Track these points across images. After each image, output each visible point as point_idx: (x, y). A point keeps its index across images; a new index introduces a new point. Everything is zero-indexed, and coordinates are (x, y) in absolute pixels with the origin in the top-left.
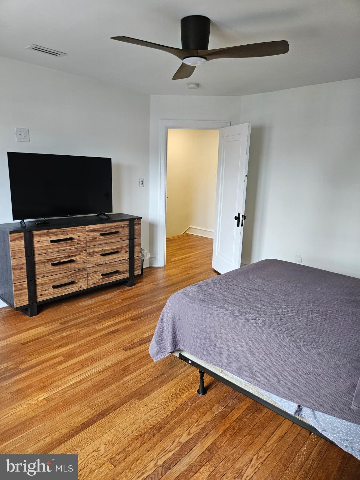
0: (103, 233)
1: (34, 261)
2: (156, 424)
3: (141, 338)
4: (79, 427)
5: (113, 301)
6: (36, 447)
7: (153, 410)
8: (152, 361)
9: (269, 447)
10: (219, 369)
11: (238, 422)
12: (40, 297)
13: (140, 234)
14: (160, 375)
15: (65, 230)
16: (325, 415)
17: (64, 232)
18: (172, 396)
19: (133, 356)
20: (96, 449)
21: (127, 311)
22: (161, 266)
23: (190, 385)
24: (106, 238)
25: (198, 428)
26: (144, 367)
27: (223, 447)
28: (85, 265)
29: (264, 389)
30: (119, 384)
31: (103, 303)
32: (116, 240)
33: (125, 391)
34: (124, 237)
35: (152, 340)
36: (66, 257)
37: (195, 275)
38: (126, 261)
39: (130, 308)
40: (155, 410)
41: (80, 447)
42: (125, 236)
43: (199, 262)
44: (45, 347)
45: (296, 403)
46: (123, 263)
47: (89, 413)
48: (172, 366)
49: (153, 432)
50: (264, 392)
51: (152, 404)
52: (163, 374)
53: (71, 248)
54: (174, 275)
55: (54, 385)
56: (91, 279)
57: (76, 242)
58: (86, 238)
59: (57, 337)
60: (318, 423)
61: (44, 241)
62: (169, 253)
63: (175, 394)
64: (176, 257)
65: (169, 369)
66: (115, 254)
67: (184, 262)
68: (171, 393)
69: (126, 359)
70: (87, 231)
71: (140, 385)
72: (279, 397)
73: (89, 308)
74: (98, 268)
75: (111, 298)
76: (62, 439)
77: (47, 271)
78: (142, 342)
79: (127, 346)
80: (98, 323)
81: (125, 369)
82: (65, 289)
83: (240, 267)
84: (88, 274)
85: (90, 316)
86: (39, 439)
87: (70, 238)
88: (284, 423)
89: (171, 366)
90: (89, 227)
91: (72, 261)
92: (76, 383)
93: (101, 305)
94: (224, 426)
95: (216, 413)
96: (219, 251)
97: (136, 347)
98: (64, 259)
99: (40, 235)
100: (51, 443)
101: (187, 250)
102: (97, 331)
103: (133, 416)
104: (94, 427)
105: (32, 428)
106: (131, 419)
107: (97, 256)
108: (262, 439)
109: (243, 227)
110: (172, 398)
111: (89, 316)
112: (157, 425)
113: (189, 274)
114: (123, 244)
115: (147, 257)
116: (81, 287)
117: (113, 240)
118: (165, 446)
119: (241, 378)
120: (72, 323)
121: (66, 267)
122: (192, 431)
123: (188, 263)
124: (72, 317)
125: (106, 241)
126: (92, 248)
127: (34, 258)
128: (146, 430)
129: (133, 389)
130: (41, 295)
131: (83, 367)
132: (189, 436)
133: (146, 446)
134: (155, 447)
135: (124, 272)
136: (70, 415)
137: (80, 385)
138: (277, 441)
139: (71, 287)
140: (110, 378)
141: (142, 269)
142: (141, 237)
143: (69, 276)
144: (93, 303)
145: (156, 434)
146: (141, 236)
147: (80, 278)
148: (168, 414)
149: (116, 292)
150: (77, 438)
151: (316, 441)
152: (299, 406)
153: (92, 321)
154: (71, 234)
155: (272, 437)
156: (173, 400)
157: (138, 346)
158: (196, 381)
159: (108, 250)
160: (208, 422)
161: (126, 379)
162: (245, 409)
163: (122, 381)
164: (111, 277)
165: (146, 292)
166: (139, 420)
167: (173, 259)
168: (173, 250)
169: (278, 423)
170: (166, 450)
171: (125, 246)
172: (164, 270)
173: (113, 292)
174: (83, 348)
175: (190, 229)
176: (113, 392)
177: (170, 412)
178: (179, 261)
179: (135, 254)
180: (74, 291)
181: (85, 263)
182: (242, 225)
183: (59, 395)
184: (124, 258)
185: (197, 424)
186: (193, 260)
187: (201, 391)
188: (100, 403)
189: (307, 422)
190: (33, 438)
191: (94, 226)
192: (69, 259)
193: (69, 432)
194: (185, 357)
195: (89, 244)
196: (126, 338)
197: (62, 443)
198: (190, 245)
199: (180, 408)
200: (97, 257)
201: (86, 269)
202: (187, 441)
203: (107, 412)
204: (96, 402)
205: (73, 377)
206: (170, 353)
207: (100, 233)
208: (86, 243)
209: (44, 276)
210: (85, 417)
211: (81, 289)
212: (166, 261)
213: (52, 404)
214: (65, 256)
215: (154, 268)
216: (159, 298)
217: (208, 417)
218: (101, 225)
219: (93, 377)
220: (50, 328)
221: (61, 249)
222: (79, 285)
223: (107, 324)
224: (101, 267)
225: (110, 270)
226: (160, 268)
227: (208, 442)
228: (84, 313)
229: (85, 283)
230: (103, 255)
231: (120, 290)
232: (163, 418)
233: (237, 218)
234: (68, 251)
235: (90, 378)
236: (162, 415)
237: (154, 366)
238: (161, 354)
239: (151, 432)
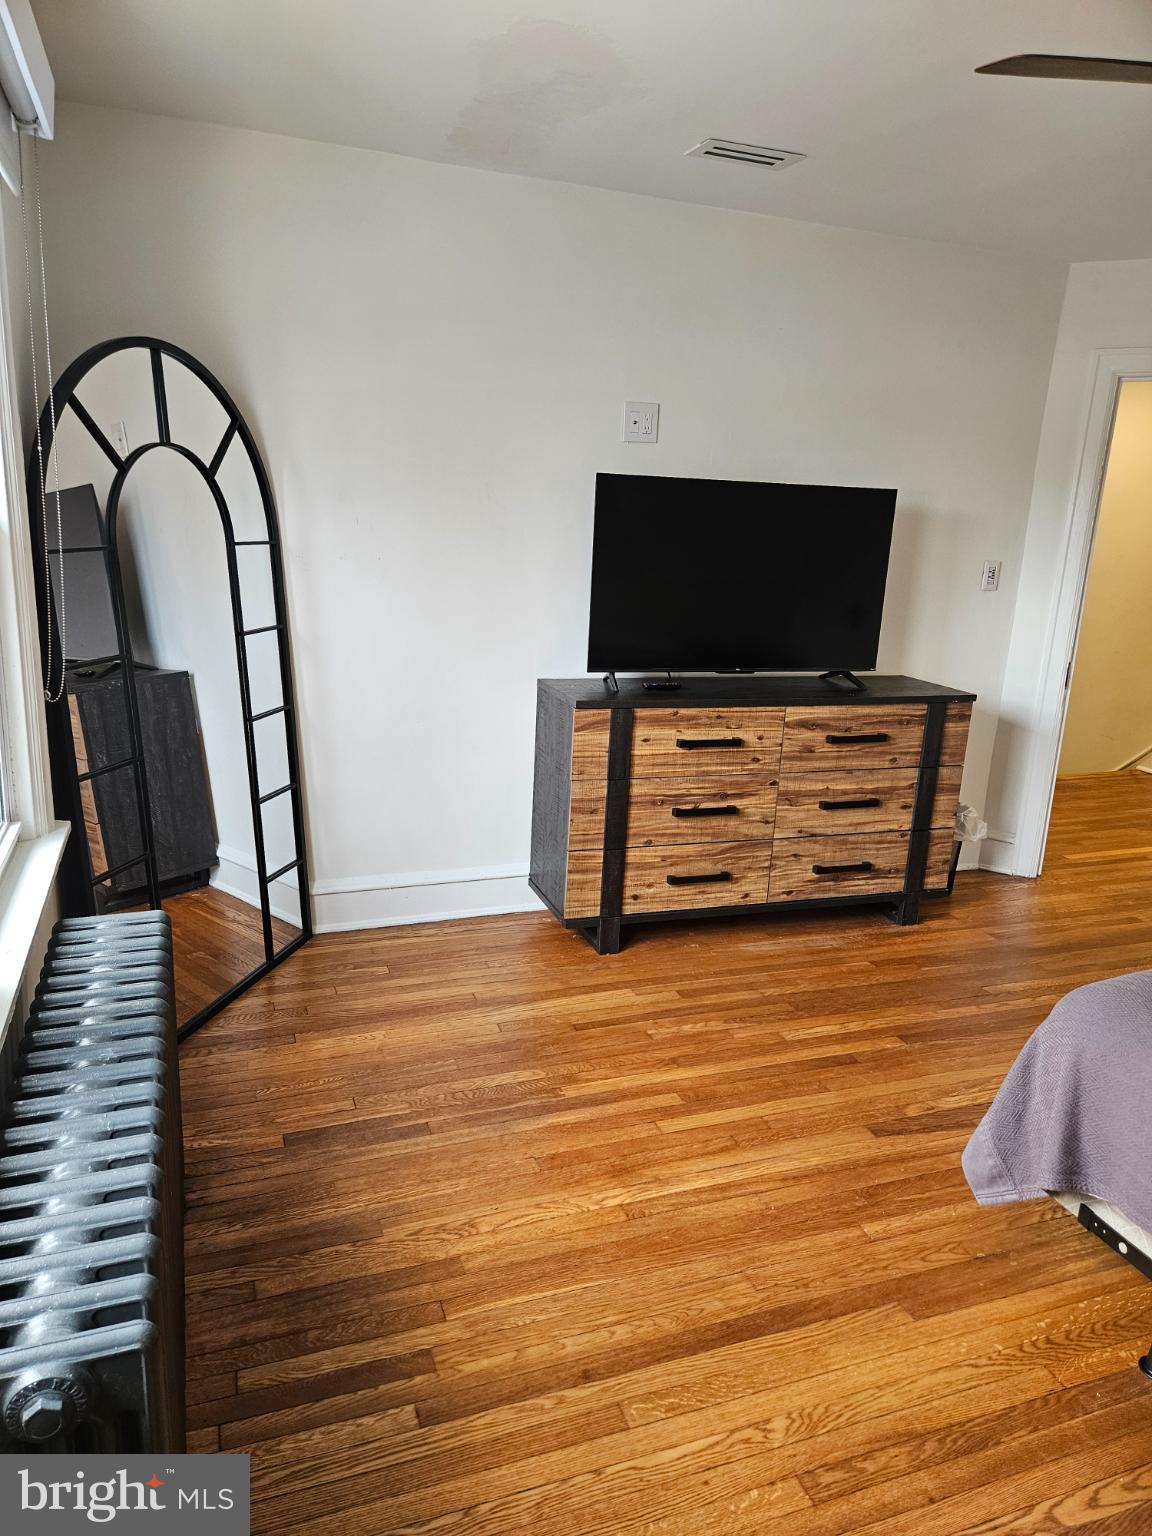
0: (836, 734)
1: (628, 796)
2: (968, 1422)
3: (933, 1108)
4: (712, 1330)
5: (841, 961)
6: (588, 1342)
7: (960, 1366)
8: (968, 1197)
12: (633, 901)
13: (960, 755)
14: (995, 1255)
15: (722, 714)
17: (719, 721)
18: (1034, 1344)
19: (902, 1159)
20: (759, 1419)
21: (888, 1004)
22: (1022, 875)
23: (1112, 1329)
24: (843, 754)
25: (1129, 1496)
26: (937, 1211)
28: (767, 830)
30: (847, 1238)
31: (808, 958)
32: (877, 763)
33: (865, 1267)
34: (902, 757)
35: (979, 1129)
36: (715, 795)
38: (903, 836)
39: (897, 994)
40: (967, 1371)
41: (712, 1395)
42: (908, 753)
44: (634, 1053)
46: (890, 842)
47: (742, 1299)
48: (1043, 1240)
49: (955, 1441)
51: (958, 1345)
52: (1005, 1256)
53: (733, 771)
54: (1072, 916)
55: (650, 1173)
56: (782, 878)
57: (752, 755)
58: (781, 745)
59: (667, 1031)
61: (660, 739)
62: (1061, 832)
63: (1048, 1341)
64: (1087, 850)
65: (1029, 1243)
66: (864, 810)
67: (1118, 875)
68: (1031, 1332)
69: (873, 1163)
70: (787, 725)
71: (918, 1266)
73: (764, 964)
74: (807, 844)
75: (839, 950)
76: (660, 1347)
77: (658, 829)
78: (933, 1122)
79: (881, 1120)
80: (792, 1019)
81: (871, 1193)
82: (703, 892)
84: (772, 858)
85: (769, 992)
86: (597, 1322)
87: (734, 739)
89: (1039, 1236)
90: (795, 713)
91: (732, 811)
92: (713, 1188)
93: (801, 965)
97: (911, 1132)
98: (709, 800)
99: (655, 722)
100: (631, 1348)
101: (1134, 830)
102: (785, 1045)
103: (889, 1361)
104: (758, 1349)
105: (584, 1281)
106: (881, 1368)
107: (805, 807)
110: (1033, 1350)
111: (763, 991)
112: (971, 1424)
113: (1135, 920)
114: (899, 779)
115: (976, 832)
116: (746, 896)
117: (867, 763)
118: (997, 1508)
120: (714, 1002)
121: (711, 828)
122: (1103, 1498)
123: (1134, 880)
124: (712, 982)
125: (842, 763)
126: (795, 778)
127: (628, 786)
128: (929, 1426)
129: (894, 1272)
130: (635, 897)
131: (735, 1146)
132: (1091, 1512)
133: (926, 1481)
134: (958, 1498)
135: (889, 872)
136: (688, 1280)
137: (724, 1198)
139: (719, 889)
140: (819, 1208)
141: (953, 873)
142: (966, 765)
143: (716, 855)
144: (778, 953)
145: (966, 1453)
146: (963, 760)
147: (747, 866)
148: (1016, 1401)
149: (855, 934)
150: (705, 1361)
153: (772, 1008)
154: (739, 727)
156: (1038, 1361)
157: (918, 1131)
158: (1136, 1324)
159: (845, 792)
161: (871, 1228)
163: (856, 1232)
164: (844, 880)
165: (960, 954)
166: (906, 1382)
167: (1071, 857)
168: (1074, 824)
171: (905, 788)
172: (1032, 892)
173: (843, 930)
174: (741, 1086)
176: (826, 1258)
177: (1022, 1397)
179: (934, 817)
180: (726, 904)
181: (767, 822)
183: (661, 1208)
184: (895, 827)
185: (1129, 1479)
188: (779, 1278)
190: (582, 1313)
191: (812, 711)
192: (724, 804)
193: (684, 1334)
194: (1104, 1225)
195: (786, 765)
196: (882, 1091)
197: (659, 1361)
199: (1064, 1400)
200: (808, 810)
201: (768, 842)
202: (1082, 1524)
203: (800, 1313)
204: (770, 1270)
205: (703, 1166)
206: (1046, 1194)
207: (826, 734)
208: (779, 760)
209: (649, 843)
210: (733, 1303)
211: (751, 901)
212: (1045, 860)
213: (637, 1230)
214: (712, 791)
215: (996, 877)
216: (1009, 986)
218: (835, 709)
219: (763, 1188)
220: (650, 998)
221: (704, 772)
222: (745, 887)
223: (819, 1029)
224: (816, 842)
225: (842, 858)
226: (1022, 879)
228: (752, 977)
229: (762, 886)
230: (826, 806)
231: (869, 930)
232: (994, 1407)
234: (722, 778)
235: (755, 1188)
236: (993, 1399)
237: (974, 1218)
238: (1009, 1186)
239: (949, 1439)
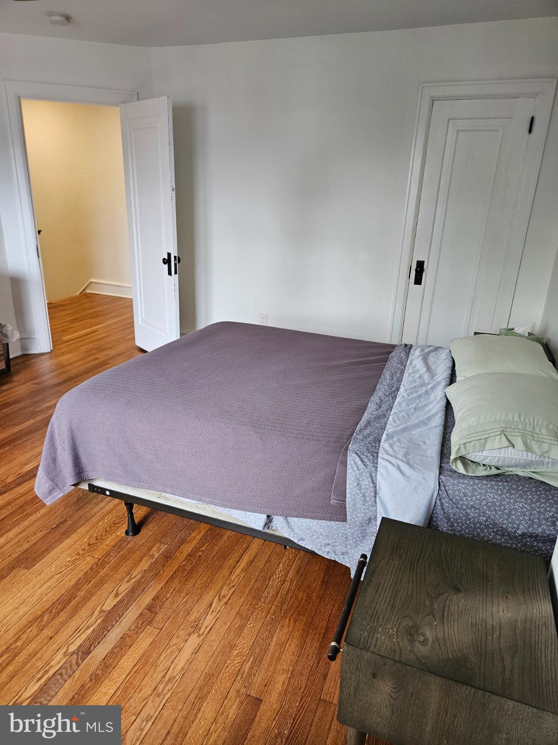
2: (61, 597)
3: (20, 474)
7: (53, 577)
8: (44, 505)
9: (234, 580)
10: (154, 493)
11: (189, 560)
14: (61, 523)
16: (301, 520)
18: (83, 550)
19: (9, 504)
22: (44, 352)
23: (114, 525)
25: (130, 584)
26: (31, 518)
27: (170, 599)
29: (220, 506)
35: (39, 473)
37: (108, 360)
40: (57, 577)
43: (112, 338)
45: (264, 514)
48: (80, 506)
49: (57, 608)
50: (222, 509)
51: (51, 569)
52: (65, 521)
54: (70, 364)
60: (292, 532)
62: (57, 328)
63: (89, 545)
64: (72, 333)
65: (75, 510)
67: (87, 341)
68: (82, 546)
71: (26, 546)
72: (242, 511)
78: (21, 480)
83: (179, 337)
88: (253, 543)
89: (78, 505)
94: (169, 571)
95: (156, 556)
96: (144, 317)
97: (11, 489)
101: (90, 320)
103: (19, 594)
106: (16, 600)
108: (225, 572)
109: (177, 275)
110: (84, 552)
112: (63, 597)
113: (97, 359)
115: (14, 337)
118: (79, 622)
119: (188, 498)
122: (120, 590)
123: (94, 341)
128: (44, 610)
129: (14, 555)
132: (116, 599)
133: (47, 632)
134: (62, 629)
138: (244, 569)
141: (8, 360)
145: (62, 610)
148: (80, 576)
151: (294, 555)
152: (268, 517)
155: (237, 566)
156: (86, 555)
157: (14, 487)
158: (121, 519)
160: (145, 571)
162: (198, 540)
166: (30, 598)
167: (65, 338)
168: (64, 322)
169: (245, 545)
170: (80, 628)
172: (51, 358)
175: (92, 284)
177: (82, 573)
178: (75, 341)
182: (176, 273)
185: (128, 578)
186: (102, 335)
187: (130, 531)
189: (281, 535)
194: (98, 488)
198: (94, 313)
199: (99, 564)
202: (115, 606)
206: (73, 487)
212: (53, 342)
215: (31, 356)
216: (47, 405)
217: (145, 564)
227: (147, 598)
232: (71, 584)
233: (167, 261)
236: (70, 581)
237: (49, 512)
238: (59, 491)
239: (54, 609)
